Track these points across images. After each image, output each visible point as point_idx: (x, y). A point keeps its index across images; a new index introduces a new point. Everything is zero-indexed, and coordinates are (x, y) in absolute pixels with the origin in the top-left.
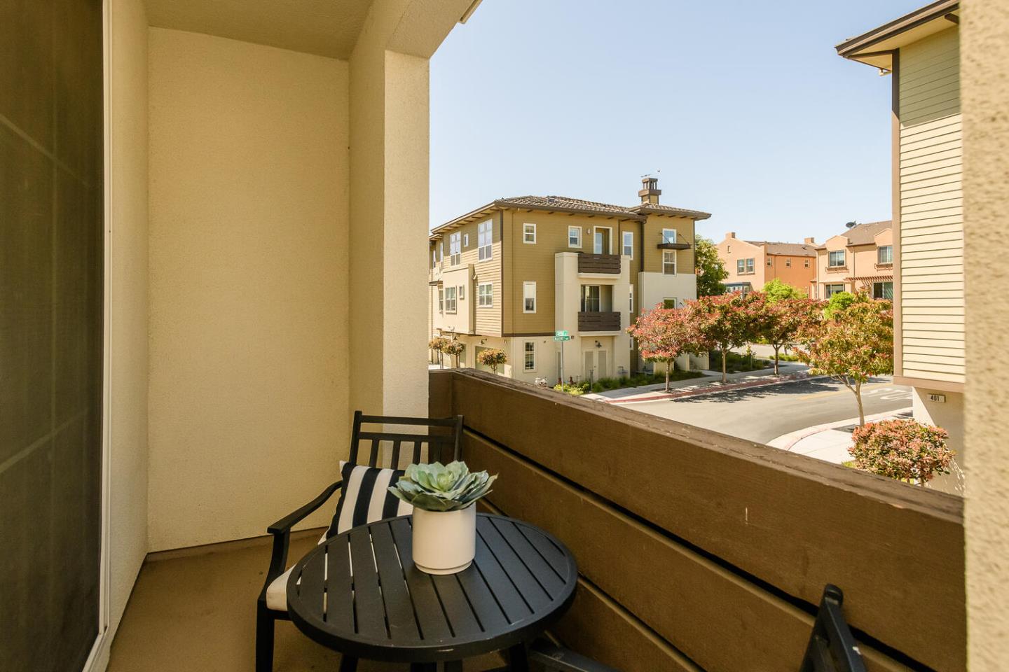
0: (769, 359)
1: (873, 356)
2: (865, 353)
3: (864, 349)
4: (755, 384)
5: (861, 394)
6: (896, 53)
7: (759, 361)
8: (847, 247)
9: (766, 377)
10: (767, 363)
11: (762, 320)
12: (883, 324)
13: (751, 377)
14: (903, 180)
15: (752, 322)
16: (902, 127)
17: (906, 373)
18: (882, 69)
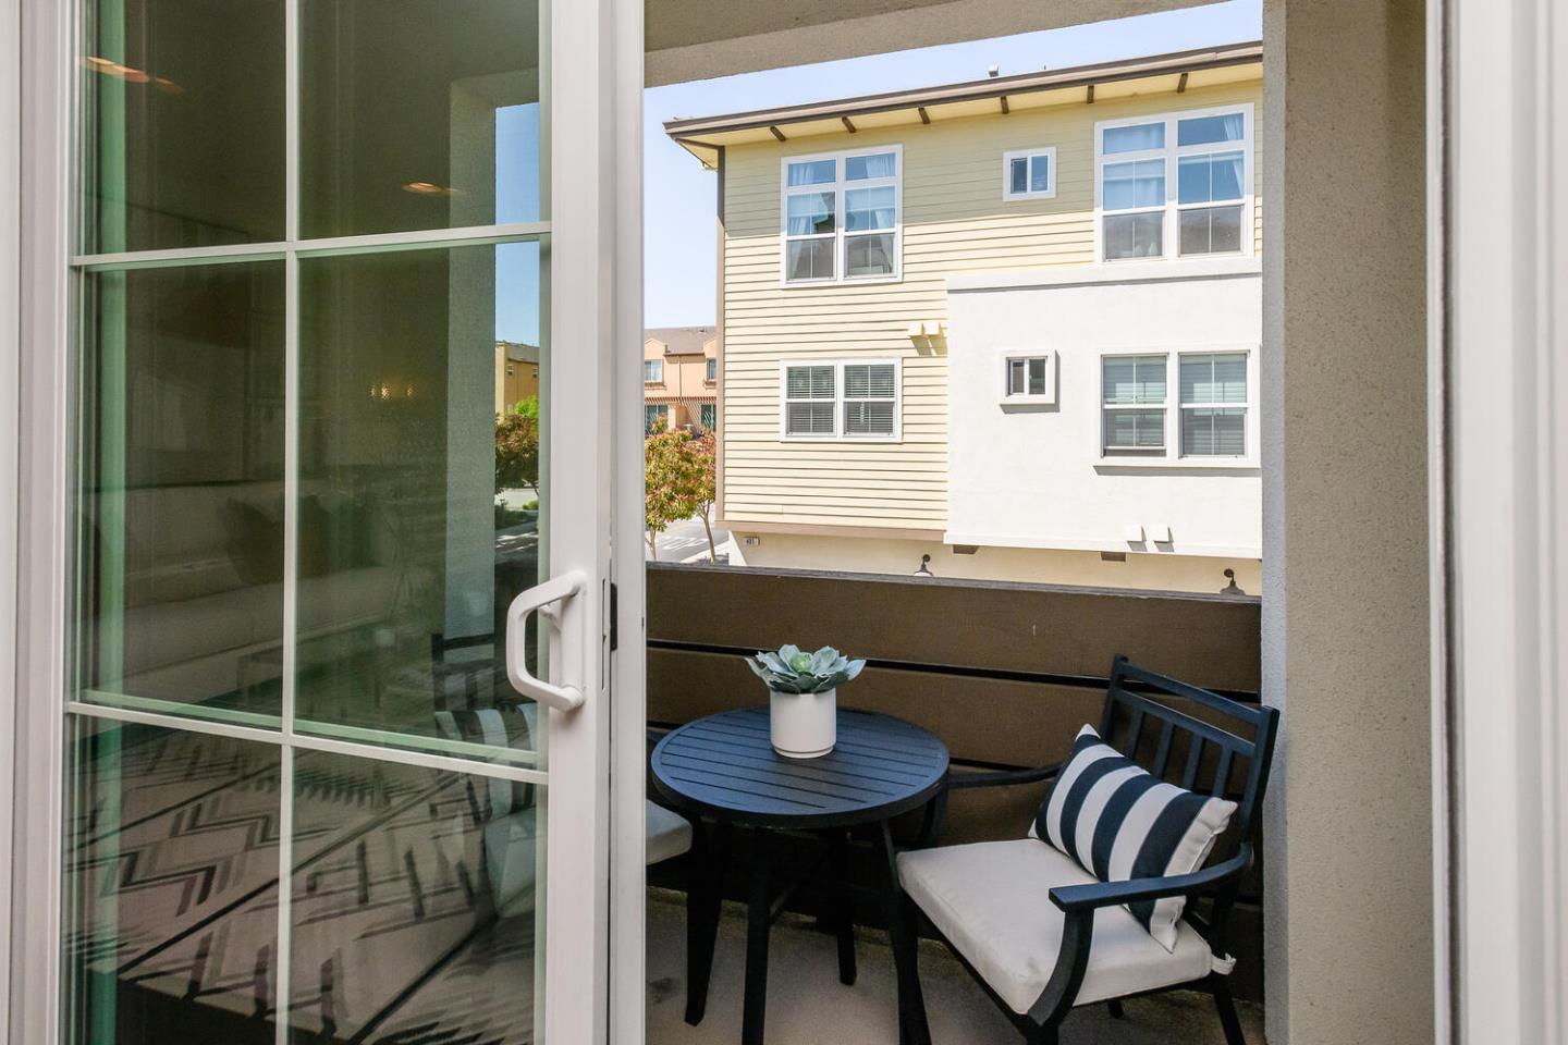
0: (522, 510)
1: (671, 499)
2: (666, 495)
3: (664, 489)
4: (513, 546)
5: (656, 545)
6: (721, 150)
7: (513, 512)
8: (665, 356)
9: (526, 535)
10: (522, 515)
11: (527, 455)
12: (683, 459)
13: (506, 537)
14: (728, 297)
15: (513, 459)
16: (727, 237)
17: (728, 516)
18: (704, 163)
